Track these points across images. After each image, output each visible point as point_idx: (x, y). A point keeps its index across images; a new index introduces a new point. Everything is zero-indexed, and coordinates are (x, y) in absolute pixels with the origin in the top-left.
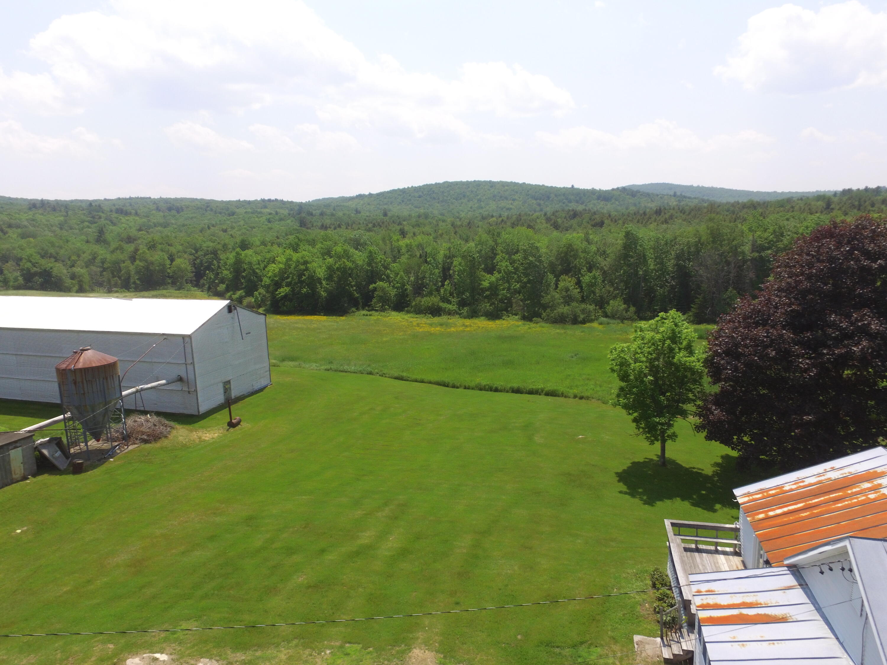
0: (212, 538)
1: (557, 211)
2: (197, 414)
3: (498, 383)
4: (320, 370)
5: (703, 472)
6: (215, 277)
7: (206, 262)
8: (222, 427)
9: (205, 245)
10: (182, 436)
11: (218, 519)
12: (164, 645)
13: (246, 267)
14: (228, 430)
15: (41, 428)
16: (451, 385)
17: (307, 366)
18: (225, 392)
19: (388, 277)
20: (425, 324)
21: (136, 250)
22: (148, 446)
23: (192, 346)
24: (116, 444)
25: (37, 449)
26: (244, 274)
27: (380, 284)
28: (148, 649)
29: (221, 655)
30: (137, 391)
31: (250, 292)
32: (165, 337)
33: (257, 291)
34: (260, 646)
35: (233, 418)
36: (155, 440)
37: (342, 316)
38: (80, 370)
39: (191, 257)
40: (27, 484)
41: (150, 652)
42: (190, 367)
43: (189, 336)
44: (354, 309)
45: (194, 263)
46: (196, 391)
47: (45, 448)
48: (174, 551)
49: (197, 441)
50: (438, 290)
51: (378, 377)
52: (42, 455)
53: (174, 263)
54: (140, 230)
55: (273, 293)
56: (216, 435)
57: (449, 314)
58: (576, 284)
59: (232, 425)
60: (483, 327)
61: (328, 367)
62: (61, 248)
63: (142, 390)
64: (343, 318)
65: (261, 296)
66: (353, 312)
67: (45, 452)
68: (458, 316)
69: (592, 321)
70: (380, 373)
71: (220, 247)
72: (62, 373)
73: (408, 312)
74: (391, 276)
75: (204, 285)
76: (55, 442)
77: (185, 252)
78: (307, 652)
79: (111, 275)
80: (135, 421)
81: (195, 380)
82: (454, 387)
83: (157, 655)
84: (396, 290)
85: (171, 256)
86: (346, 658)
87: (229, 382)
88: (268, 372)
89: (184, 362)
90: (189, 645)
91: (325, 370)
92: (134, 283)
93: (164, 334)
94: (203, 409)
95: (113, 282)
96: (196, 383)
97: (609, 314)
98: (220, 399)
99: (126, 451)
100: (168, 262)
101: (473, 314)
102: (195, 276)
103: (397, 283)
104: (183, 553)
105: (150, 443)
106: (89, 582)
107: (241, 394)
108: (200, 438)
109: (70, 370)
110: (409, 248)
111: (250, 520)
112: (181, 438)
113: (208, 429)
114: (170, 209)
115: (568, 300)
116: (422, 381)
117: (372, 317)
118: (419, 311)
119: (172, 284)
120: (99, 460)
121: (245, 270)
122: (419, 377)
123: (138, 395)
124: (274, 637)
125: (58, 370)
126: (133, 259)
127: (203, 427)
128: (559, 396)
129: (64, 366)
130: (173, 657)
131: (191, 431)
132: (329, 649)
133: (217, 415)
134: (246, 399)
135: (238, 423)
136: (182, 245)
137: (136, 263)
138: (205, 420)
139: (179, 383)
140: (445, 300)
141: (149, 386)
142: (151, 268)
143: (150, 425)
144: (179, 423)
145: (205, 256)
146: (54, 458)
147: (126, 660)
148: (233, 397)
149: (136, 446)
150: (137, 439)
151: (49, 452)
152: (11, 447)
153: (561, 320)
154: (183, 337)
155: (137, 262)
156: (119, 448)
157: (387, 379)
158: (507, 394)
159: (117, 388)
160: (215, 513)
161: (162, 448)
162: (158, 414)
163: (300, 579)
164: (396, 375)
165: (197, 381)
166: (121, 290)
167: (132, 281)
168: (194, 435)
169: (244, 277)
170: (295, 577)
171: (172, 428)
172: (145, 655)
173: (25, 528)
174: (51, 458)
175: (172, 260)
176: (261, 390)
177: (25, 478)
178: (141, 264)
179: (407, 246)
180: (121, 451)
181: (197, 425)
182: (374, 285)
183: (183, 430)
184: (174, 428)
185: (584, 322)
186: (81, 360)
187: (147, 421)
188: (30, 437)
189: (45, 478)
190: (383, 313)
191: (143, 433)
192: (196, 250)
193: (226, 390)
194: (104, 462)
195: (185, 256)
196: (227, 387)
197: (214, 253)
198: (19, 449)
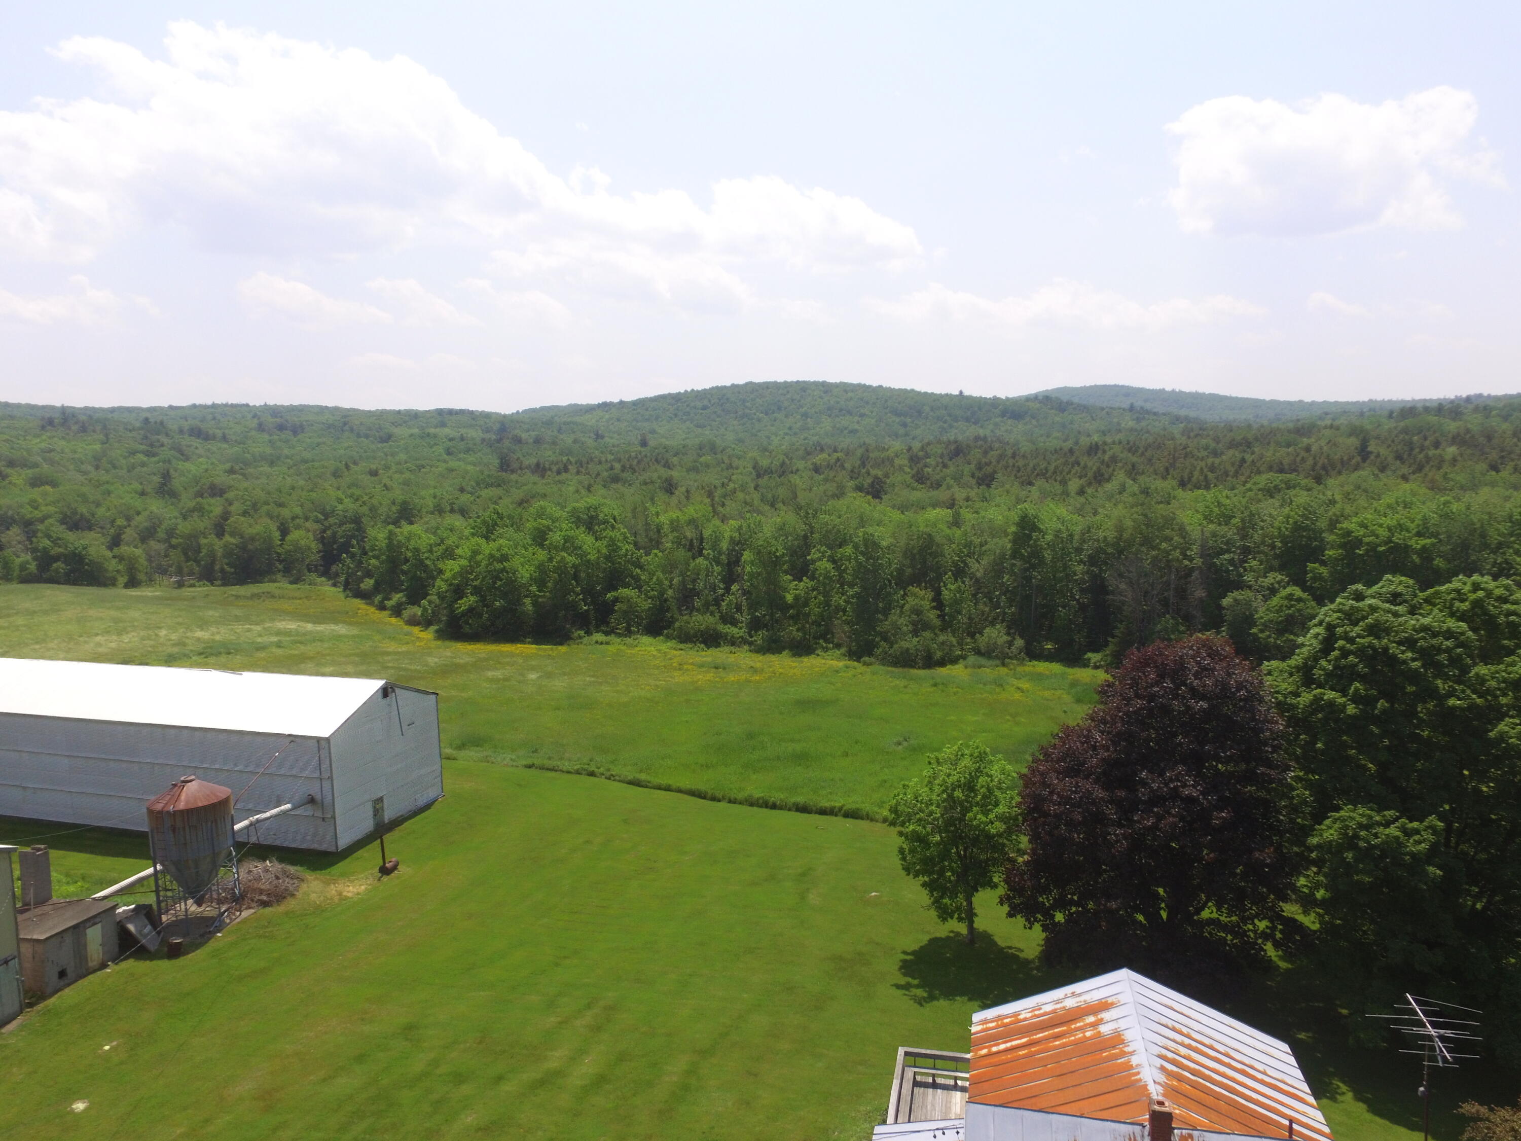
0: (360, 1059)
1: (929, 444)
2: (334, 850)
3: (777, 797)
4: (517, 766)
5: (1022, 955)
6: (356, 566)
7: (342, 537)
8: (372, 874)
9: (340, 507)
10: (314, 892)
11: (367, 1029)
13: (409, 554)
14: (379, 880)
15: (122, 890)
16: (709, 795)
17: (499, 758)
18: (375, 815)
19: (637, 579)
20: (692, 664)
21: (226, 516)
22: (268, 910)
23: (330, 753)
24: (224, 909)
25: (119, 922)
26: (405, 567)
27: (624, 592)
30: (251, 824)
31: (415, 598)
32: (292, 739)
33: (424, 598)
35: (387, 861)
36: (278, 901)
37: (561, 644)
38: (182, 811)
39: (317, 526)
40: (109, 975)
42: (327, 785)
43: (327, 740)
44: (582, 633)
45: (323, 537)
46: (334, 817)
47: (131, 923)
48: (311, 1078)
49: (336, 899)
50: (717, 602)
51: (603, 780)
52: (126, 932)
53: (288, 538)
54: (231, 471)
55: (450, 607)
56: (363, 887)
57: (733, 644)
58: (933, 600)
59: (385, 871)
60: (781, 674)
61: (530, 762)
62: (98, 505)
63: (258, 821)
64: (563, 649)
65: (433, 605)
66: (580, 637)
67: (131, 927)
68: (746, 647)
69: (954, 661)
70: (608, 774)
71: (365, 509)
72: (157, 816)
73: (669, 637)
74: (643, 578)
75: (337, 575)
76: (144, 912)
77: (307, 519)
79: (183, 558)
80: (251, 871)
81: (333, 802)
82: (714, 799)
84: (650, 601)
85: (282, 524)
87: (381, 800)
88: (439, 779)
89: (317, 775)
91: (526, 766)
92: (222, 571)
93: (289, 735)
94: (344, 842)
95: (185, 570)
96: (334, 805)
97: (983, 650)
98: (367, 825)
99: (238, 920)
100: (278, 536)
101: (773, 647)
102: (323, 558)
103: (653, 590)
104: (323, 1081)
105: (272, 906)
106: (207, 1121)
107: (401, 814)
108: (340, 894)
109: (168, 812)
110: (675, 526)
111: (408, 1031)
112: (313, 896)
113: (352, 878)
114: (281, 428)
115: (919, 627)
116: (668, 789)
117: (610, 648)
118: (687, 638)
119: (284, 572)
120: (202, 936)
121: (407, 560)
122: (664, 781)
123: (252, 829)
125: (150, 812)
126: (220, 530)
127: (344, 875)
128: (862, 819)
129: (159, 807)
131: (327, 883)
133: (364, 853)
134: (406, 824)
135: (395, 868)
136: (302, 506)
137: (224, 540)
138: (347, 861)
139: (309, 806)
140: (728, 619)
141: (268, 814)
142: (250, 547)
143: (270, 877)
144: (309, 868)
145: (340, 526)
146: (142, 935)
148: (386, 821)
149: (252, 911)
150: (252, 901)
151: (136, 927)
152: (88, 925)
153: (905, 661)
154: (318, 740)
155: (227, 538)
156: (228, 916)
157: (616, 783)
158: (790, 813)
159: (228, 822)
160: (363, 1020)
161: (287, 914)
162: (281, 859)
164: (630, 777)
165: (336, 803)
166: (201, 583)
167: (217, 567)
168: (332, 890)
169: (404, 573)
171: (301, 879)
173: (115, 1043)
174: (138, 936)
175: (284, 532)
176: (428, 806)
177: (104, 966)
178: (234, 540)
179: (672, 522)
180: (232, 920)
181: (334, 871)
182: (614, 594)
183: (316, 883)
184: (303, 880)
185: (942, 663)
186: (183, 797)
187: (266, 871)
188: (112, 909)
189: (130, 964)
190: (628, 640)
191: (261, 892)
192: (327, 516)
193: (377, 811)
194: (209, 939)
195: (308, 524)
196: (377, 806)
197: (357, 520)
198: (99, 925)
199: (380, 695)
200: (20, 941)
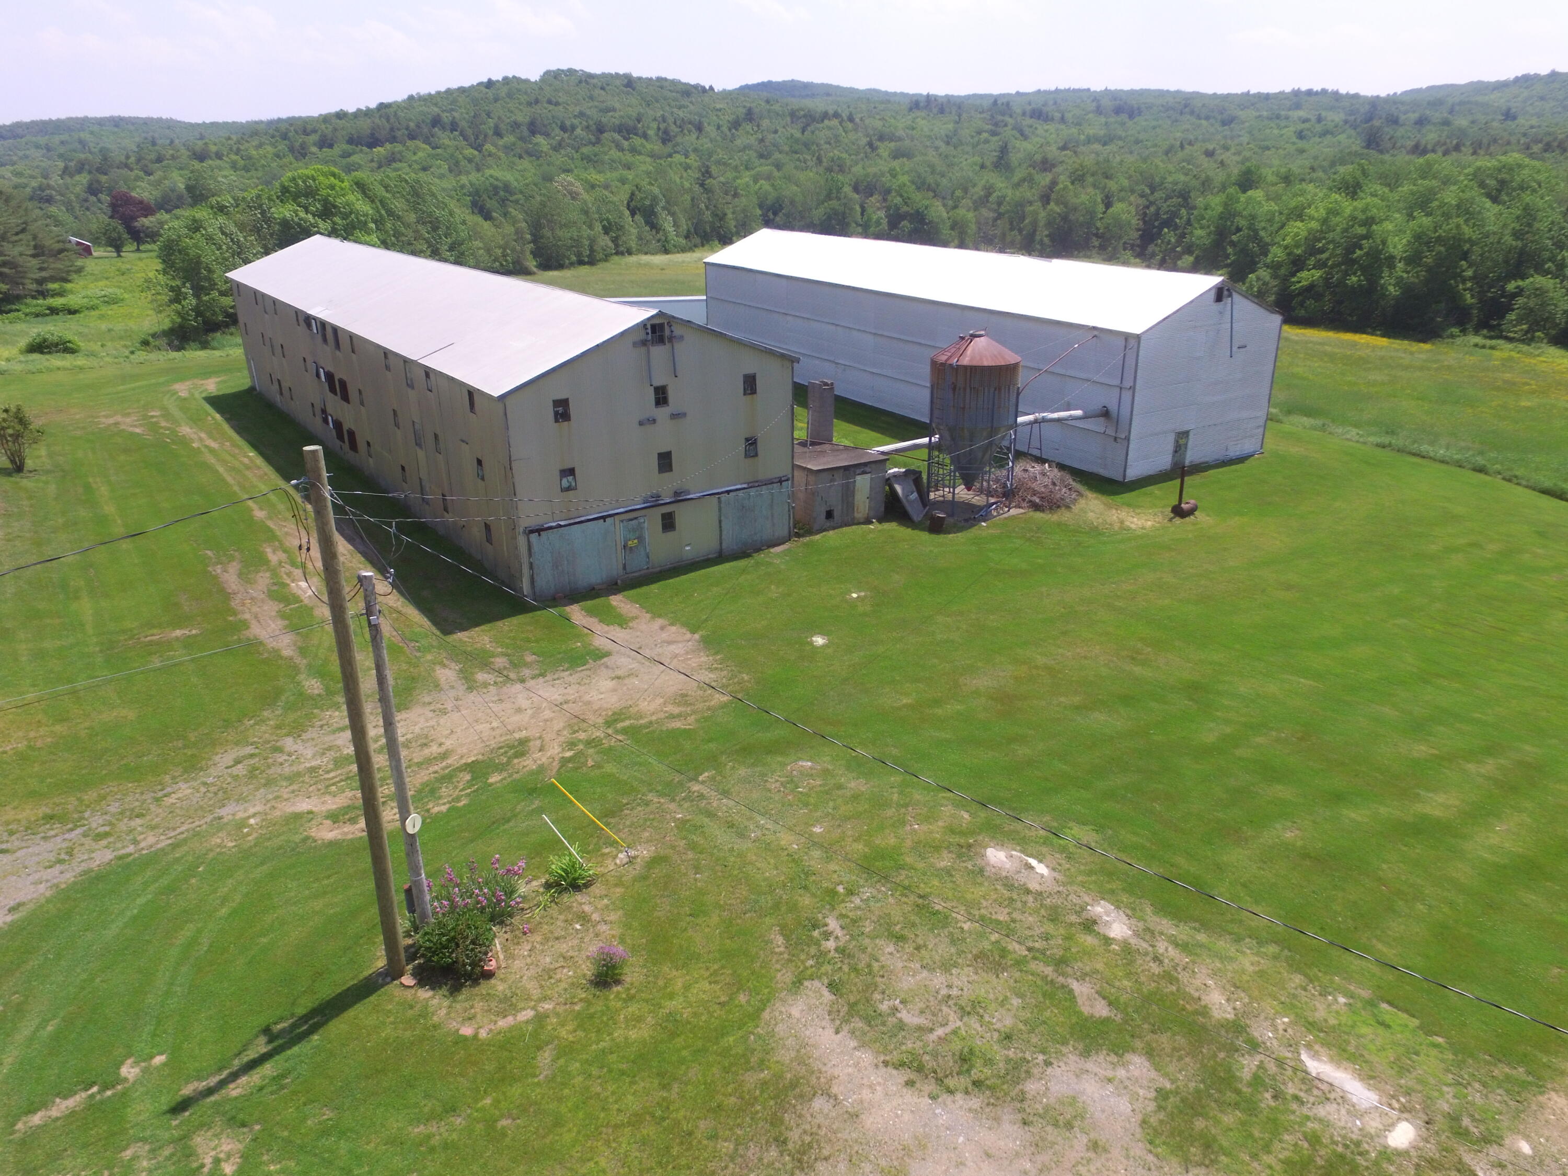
2: (1121, 479)
4: (1365, 443)
6: (1177, 241)
7: (1167, 213)
8: (1163, 513)
9: (1170, 179)
10: (1092, 512)
11: (1137, 670)
12: (1044, 850)
13: (1242, 223)
14: (1171, 520)
15: (897, 451)
17: (1340, 430)
18: (1176, 452)
21: (1054, 183)
22: (1038, 515)
23: (1138, 356)
24: (992, 500)
25: (888, 481)
26: (1234, 238)
28: (1019, 844)
29: (1134, 909)
30: (1036, 421)
31: (1239, 275)
32: (1096, 333)
34: (1204, 925)
35: (1184, 500)
36: (1051, 508)
37: (1425, 341)
39: (1142, 201)
40: (871, 531)
41: (1021, 851)
42: (1126, 396)
43: (1138, 337)
44: (1456, 331)
45: (1145, 214)
46: (1128, 439)
47: (898, 483)
48: (1062, 699)
49: (1117, 526)
51: (1500, 481)
52: (893, 492)
53: (1110, 210)
54: (1064, 148)
56: (1149, 523)
59: (1179, 512)
61: (1386, 440)
62: (944, 175)
63: (1044, 420)
64: (1430, 346)
65: (1262, 282)
66: (1453, 336)
67: (898, 488)
70: (1508, 474)
71: (1197, 183)
72: (940, 370)
75: (1153, 255)
76: (913, 477)
77: (1133, 191)
78: (1298, 979)
79: (1008, 226)
80: (1026, 470)
81: (1131, 419)
83: (1033, 862)
85: (1107, 197)
86: (1381, 1030)
87: (1186, 434)
88: (1261, 430)
89: (1117, 382)
90: (1082, 868)
91: (1378, 445)
92: (1041, 243)
93: (1094, 328)
94: (1133, 472)
95: (1008, 239)
96: (1130, 424)
98: (1164, 461)
99: (1006, 515)
100: (1101, 208)
102: (1141, 237)
104: (1077, 708)
105: (1043, 511)
106: (937, 702)
107: (1204, 460)
108: (1122, 522)
109: (951, 365)
111: (1193, 689)
112: (1091, 515)
113: (1138, 511)
114: (1118, 111)
117: (1496, 353)
119: (1099, 249)
120: (966, 520)
121: (1239, 230)
123: (1036, 426)
124: (1232, 921)
125: (934, 363)
126: (1046, 199)
127: (1129, 505)
129: (943, 358)
130: (1056, 874)
131: (1109, 507)
132: (1345, 996)
133: (1155, 490)
134: (1211, 472)
135: (1191, 512)
136: (1130, 177)
137: (1049, 207)
138: (1134, 493)
139: (1102, 419)
141: (1055, 415)
142: (1072, 217)
143: (1047, 481)
144: (1091, 490)
145: (1166, 200)
146: (908, 501)
147: (986, 848)
148: (1187, 463)
149: (1022, 511)
150: (1024, 500)
151: (903, 490)
152: (858, 471)
154: (1127, 337)
155: (1052, 205)
156: (996, 509)
157: (1520, 489)
159: (1012, 409)
160: (1133, 659)
161: (1059, 524)
162: (1062, 467)
163: (1288, 835)
165: (1133, 422)
167: (1038, 238)
168: (1114, 516)
169: (1233, 244)
170: (1278, 826)
171: (1080, 495)
172: (1014, 853)
173: (862, 594)
174: (904, 501)
175: (1108, 205)
176: (1241, 460)
177: (868, 522)
178: (1058, 209)
180: (999, 515)
181: (1119, 499)
183: (1096, 502)
184: (1082, 496)
186: (969, 351)
187: (1044, 474)
188: (882, 462)
189: (892, 527)
190: (1526, 348)
191: (1035, 493)
192: (1153, 189)
193: (1179, 449)
194: (973, 526)
195: (1132, 198)
196: (1182, 442)
197: (1185, 196)
198: (868, 476)
199: (1213, 295)
200: (794, 466)
